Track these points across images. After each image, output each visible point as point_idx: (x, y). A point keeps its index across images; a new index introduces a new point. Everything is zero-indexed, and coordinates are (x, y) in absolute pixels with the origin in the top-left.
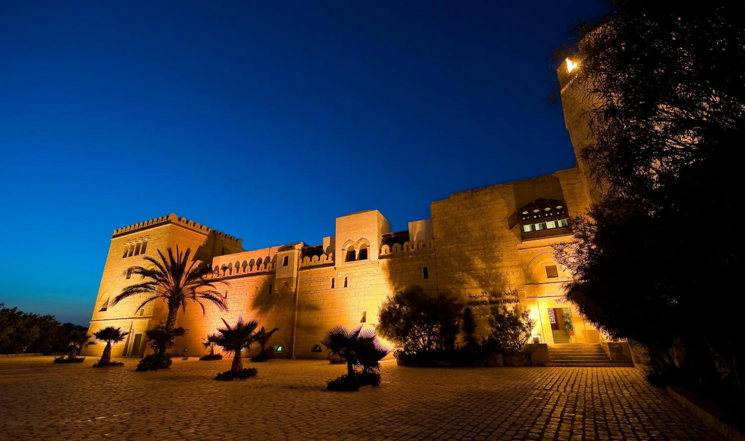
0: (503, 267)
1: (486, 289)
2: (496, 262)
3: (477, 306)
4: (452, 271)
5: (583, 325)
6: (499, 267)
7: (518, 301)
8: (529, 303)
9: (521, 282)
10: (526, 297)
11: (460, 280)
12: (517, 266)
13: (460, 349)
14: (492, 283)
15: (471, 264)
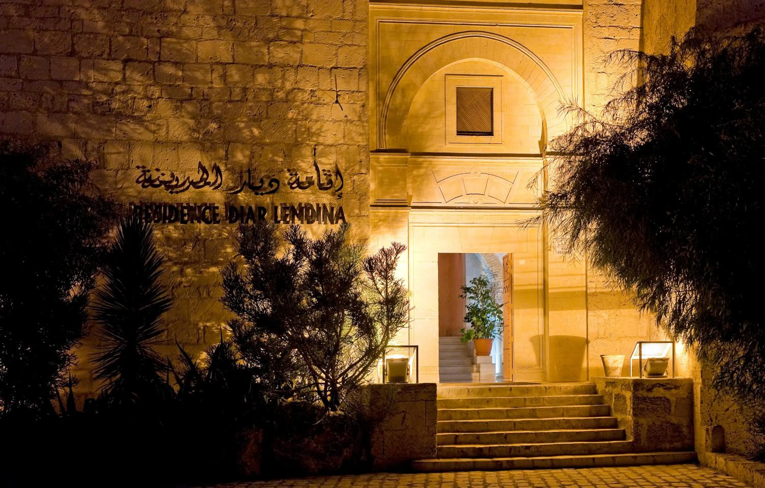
0: (300, 66)
1: (222, 153)
2: (277, 38)
3: (171, 227)
4: (72, 54)
5: (541, 319)
6: (285, 66)
7: (341, 215)
8: (376, 227)
9: (361, 140)
10: (371, 201)
11: (108, 103)
12: (356, 72)
13: (79, 406)
14: (246, 133)
15: (169, 35)
